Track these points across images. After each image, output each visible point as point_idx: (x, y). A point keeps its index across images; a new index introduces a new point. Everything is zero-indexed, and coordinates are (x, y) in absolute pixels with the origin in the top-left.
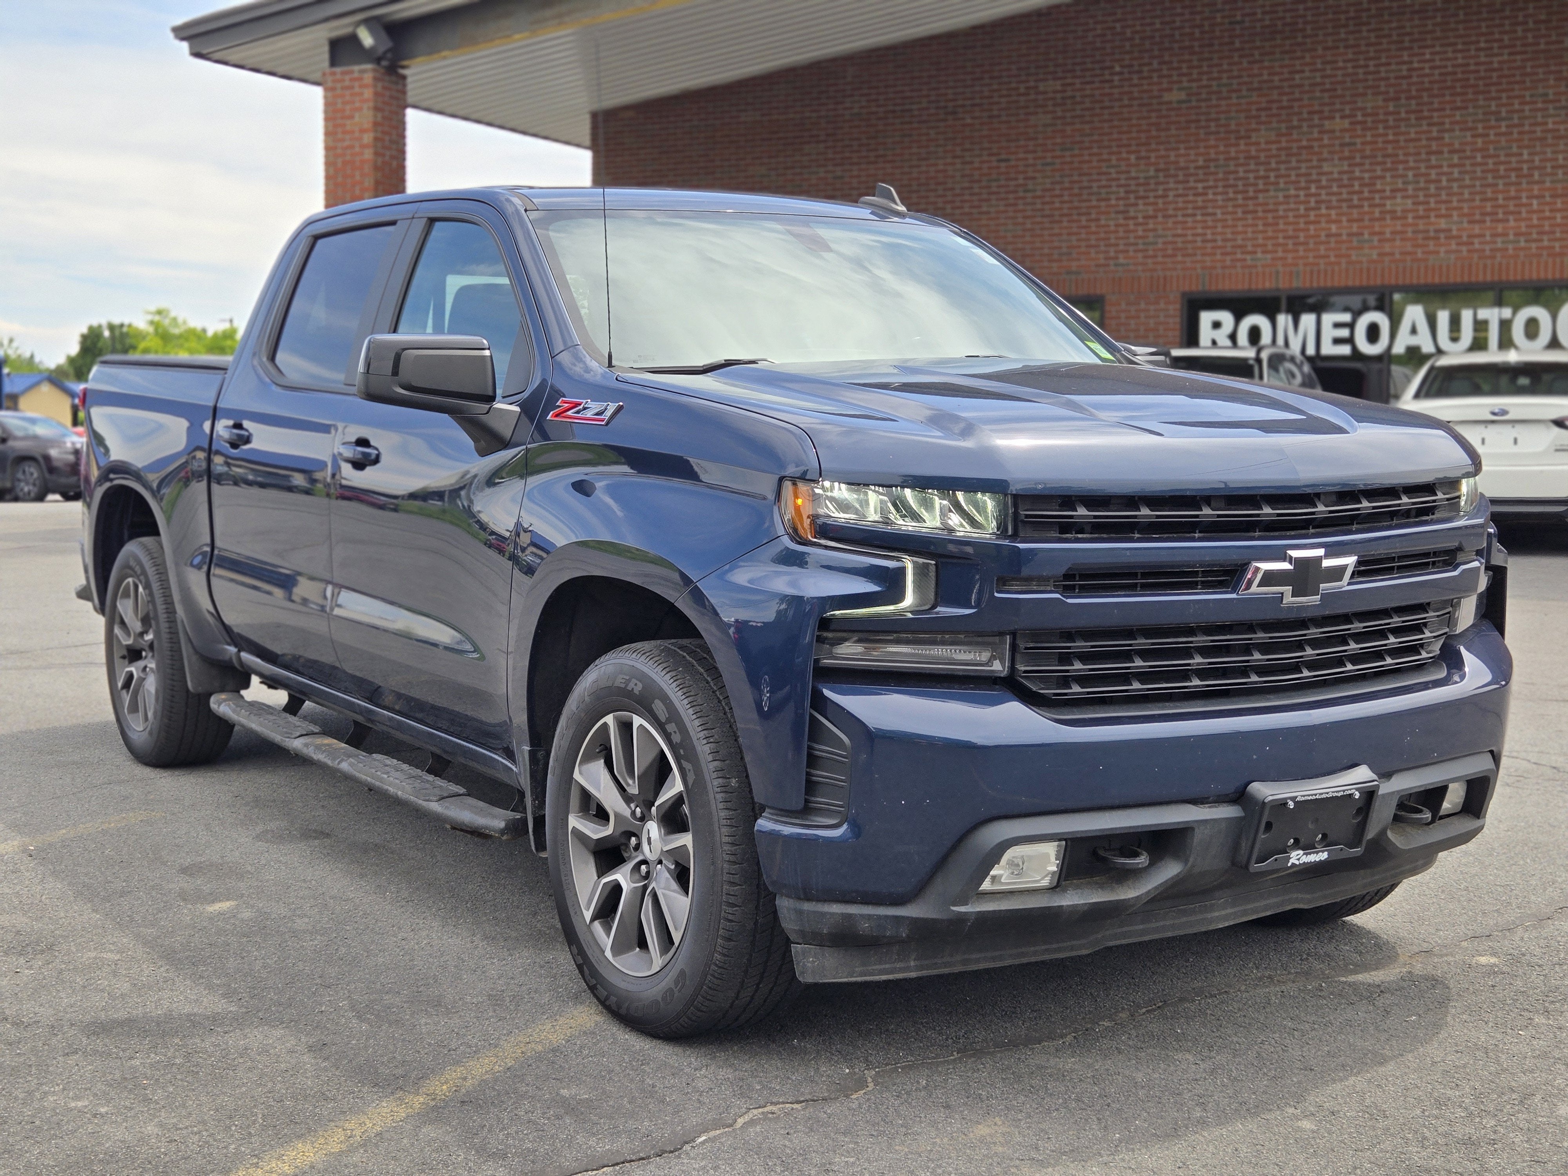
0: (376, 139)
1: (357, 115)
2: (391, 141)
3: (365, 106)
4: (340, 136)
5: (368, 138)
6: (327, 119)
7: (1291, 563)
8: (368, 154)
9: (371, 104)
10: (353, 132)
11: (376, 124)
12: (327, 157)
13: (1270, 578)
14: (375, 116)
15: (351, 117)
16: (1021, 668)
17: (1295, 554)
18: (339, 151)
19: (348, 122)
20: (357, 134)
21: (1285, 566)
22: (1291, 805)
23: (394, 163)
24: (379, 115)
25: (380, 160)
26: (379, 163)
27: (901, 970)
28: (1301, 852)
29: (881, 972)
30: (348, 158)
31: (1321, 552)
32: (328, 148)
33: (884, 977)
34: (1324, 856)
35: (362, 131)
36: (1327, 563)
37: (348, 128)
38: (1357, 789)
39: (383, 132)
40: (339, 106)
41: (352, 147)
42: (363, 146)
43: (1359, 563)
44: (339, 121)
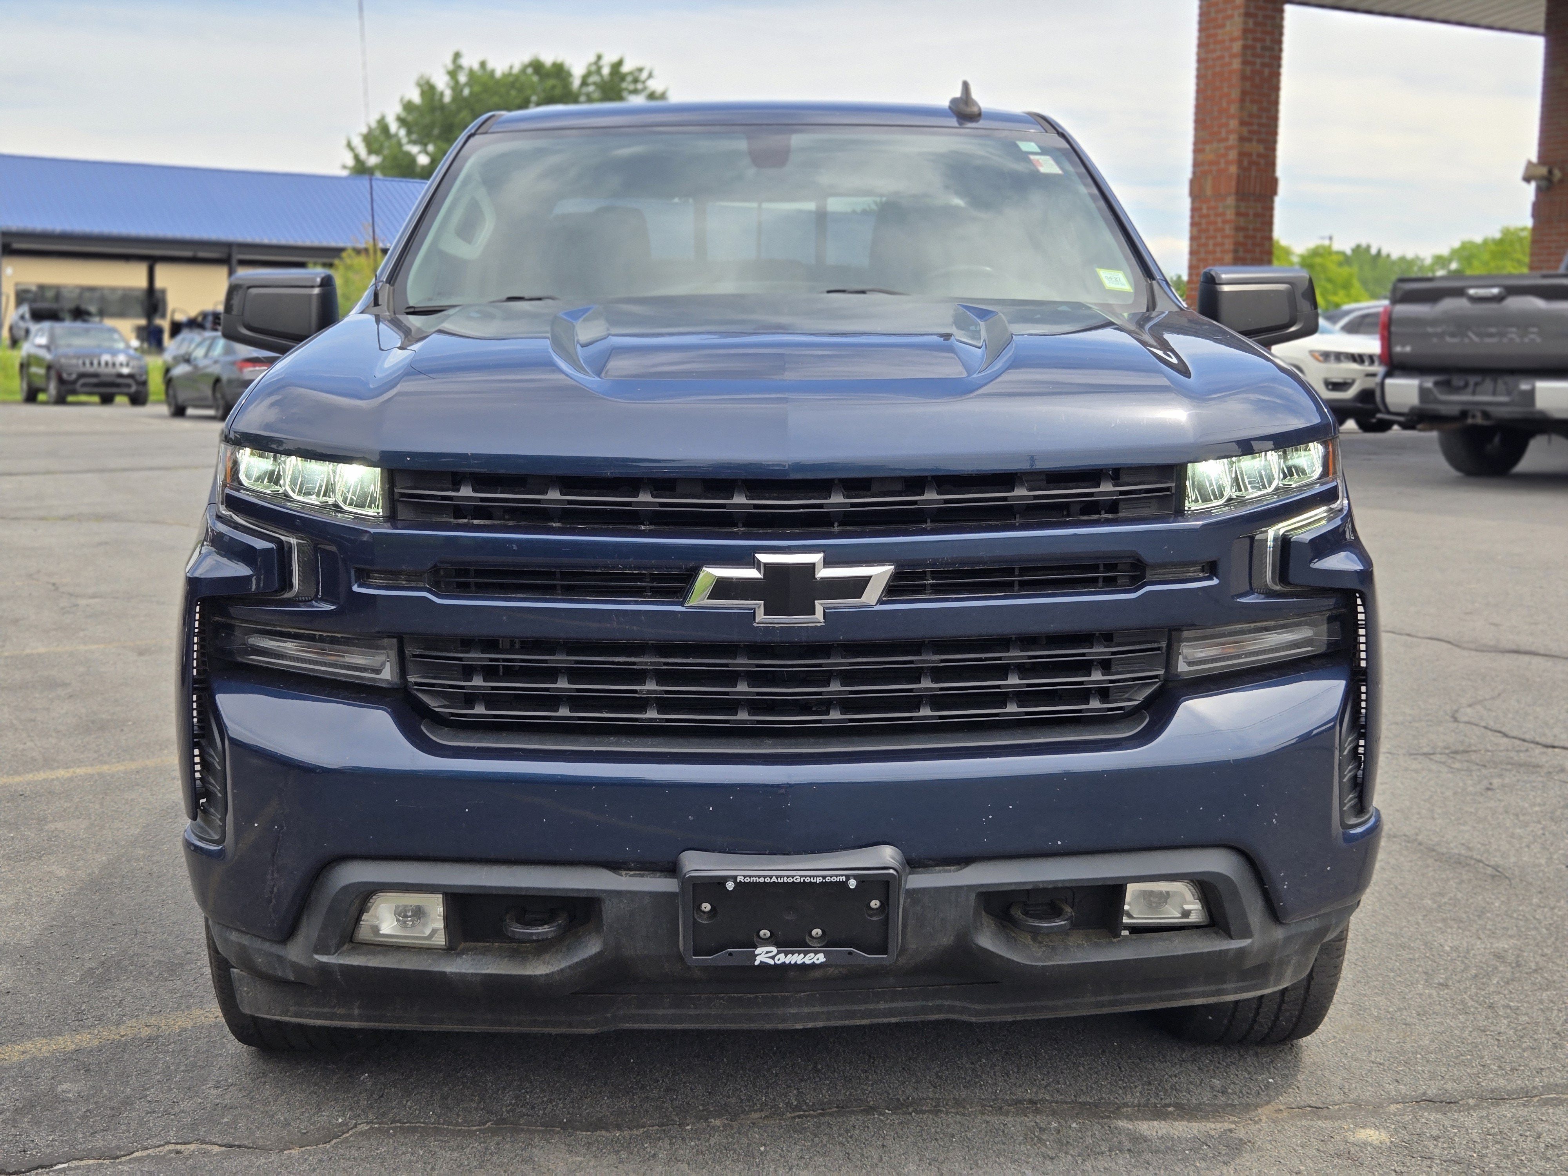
0: (1245, 47)
1: (1228, 23)
2: (1264, 48)
3: (1236, 13)
4: (1212, 47)
5: (1237, 47)
6: (1201, 30)
7: (759, 571)
8: (1236, 64)
9: (1242, 11)
10: (1223, 41)
11: (1245, 31)
12: (1198, 69)
13: (722, 588)
14: (1245, 23)
15: (1223, 26)
16: (412, 679)
17: (765, 558)
18: (1210, 63)
19: (1220, 31)
20: (1227, 44)
21: (752, 573)
22: (730, 886)
23: (1266, 71)
24: (1251, 22)
25: (1248, 69)
26: (1248, 73)
27: (342, 1017)
28: (774, 950)
29: (318, 1016)
30: (1218, 69)
31: (815, 558)
32: (1200, 61)
33: (319, 1022)
34: (820, 958)
35: (1232, 40)
36: (824, 573)
37: (1220, 38)
38: (855, 877)
39: (1255, 39)
40: (1213, 15)
41: (1221, 57)
42: (1233, 56)
43: (896, 576)
44: (1212, 31)
